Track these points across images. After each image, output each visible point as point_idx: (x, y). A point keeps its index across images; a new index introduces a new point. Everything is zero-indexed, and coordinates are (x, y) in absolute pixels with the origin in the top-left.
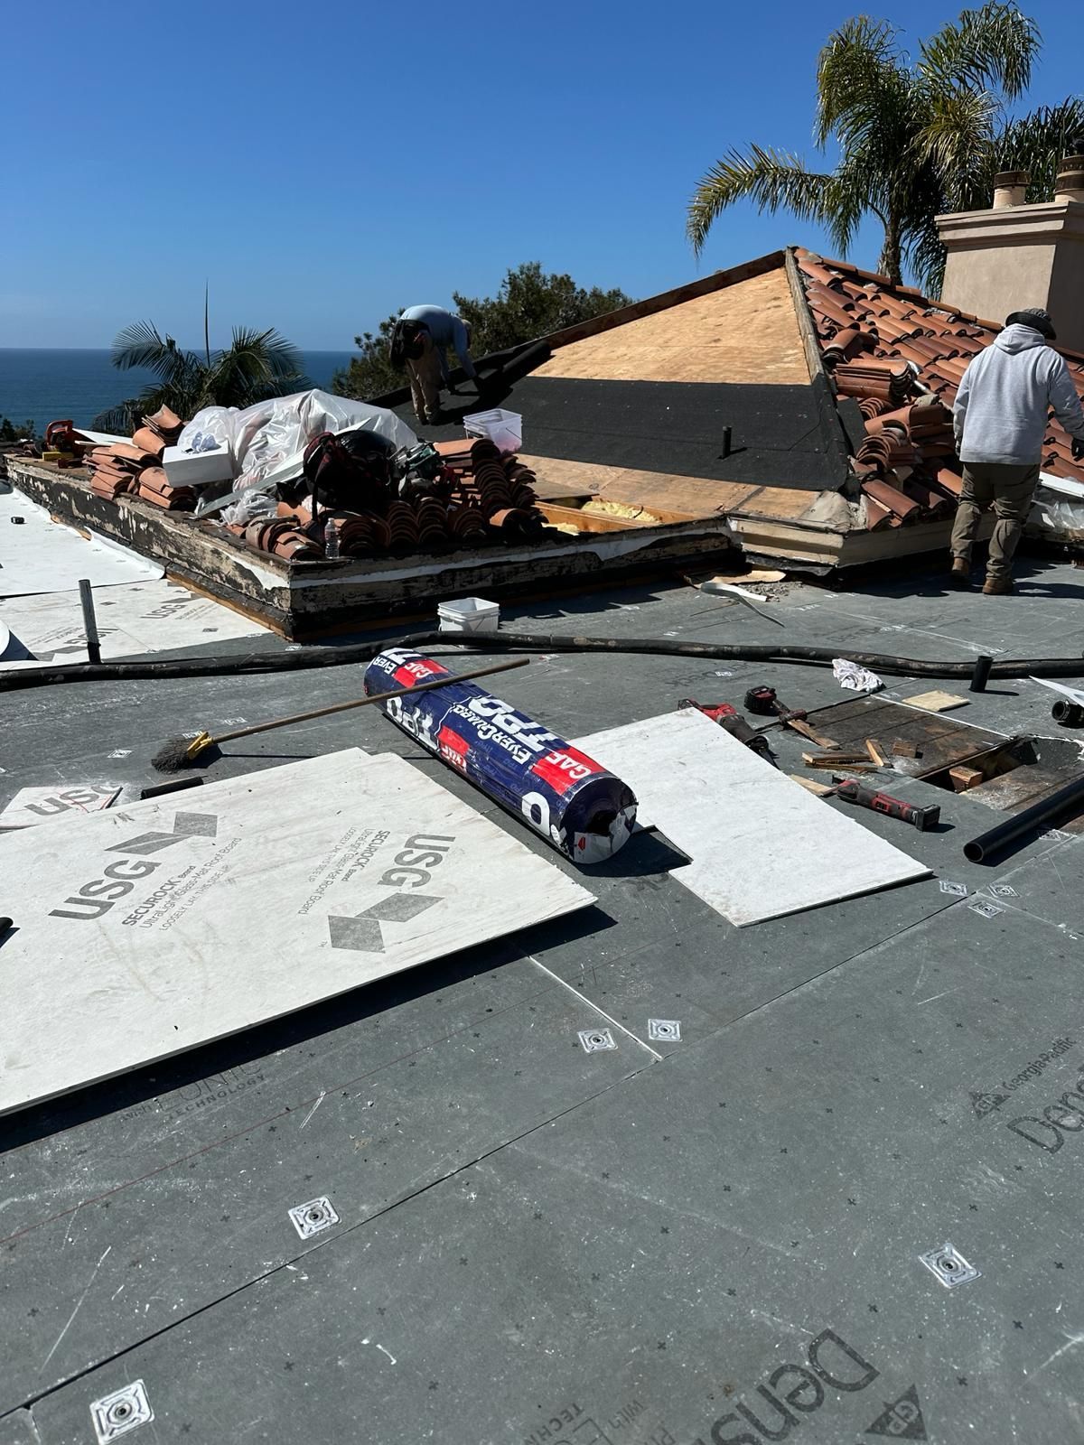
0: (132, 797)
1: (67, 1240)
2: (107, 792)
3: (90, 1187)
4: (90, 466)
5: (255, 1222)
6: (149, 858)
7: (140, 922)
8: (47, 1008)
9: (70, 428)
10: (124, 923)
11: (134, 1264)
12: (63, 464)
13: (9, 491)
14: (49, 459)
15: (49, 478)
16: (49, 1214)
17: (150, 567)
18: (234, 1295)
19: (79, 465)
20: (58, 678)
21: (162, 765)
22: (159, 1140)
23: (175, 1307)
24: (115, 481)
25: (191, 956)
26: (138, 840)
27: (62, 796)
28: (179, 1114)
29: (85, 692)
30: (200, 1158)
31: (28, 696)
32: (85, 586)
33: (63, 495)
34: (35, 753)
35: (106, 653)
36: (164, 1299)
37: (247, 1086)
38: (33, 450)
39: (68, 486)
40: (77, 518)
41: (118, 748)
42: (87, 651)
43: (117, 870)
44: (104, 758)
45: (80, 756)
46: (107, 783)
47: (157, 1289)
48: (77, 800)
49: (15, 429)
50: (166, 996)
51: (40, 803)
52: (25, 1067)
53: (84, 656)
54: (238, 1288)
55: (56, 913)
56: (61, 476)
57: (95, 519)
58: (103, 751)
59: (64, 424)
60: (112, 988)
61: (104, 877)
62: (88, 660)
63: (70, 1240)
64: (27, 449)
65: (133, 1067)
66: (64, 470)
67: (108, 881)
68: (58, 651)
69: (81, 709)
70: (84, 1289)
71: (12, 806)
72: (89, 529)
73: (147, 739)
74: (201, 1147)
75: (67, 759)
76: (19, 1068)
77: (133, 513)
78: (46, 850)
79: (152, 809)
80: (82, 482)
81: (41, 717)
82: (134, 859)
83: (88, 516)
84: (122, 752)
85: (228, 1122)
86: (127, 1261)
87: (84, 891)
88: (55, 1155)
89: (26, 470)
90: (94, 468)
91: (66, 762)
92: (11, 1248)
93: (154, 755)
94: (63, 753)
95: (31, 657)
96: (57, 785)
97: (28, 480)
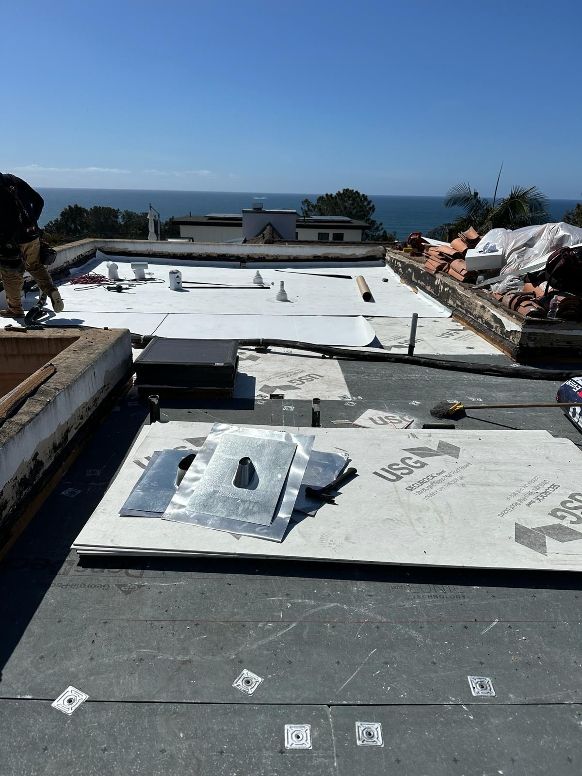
0: (418, 426)
1: (358, 635)
2: (406, 421)
3: (372, 615)
4: (426, 256)
5: (449, 672)
6: (423, 460)
7: (414, 491)
8: (366, 518)
9: (419, 237)
10: (406, 489)
11: (386, 663)
12: (413, 255)
13: (384, 266)
14: (407, 251)
15: (405, 261)
16: (352, 619)
17: (445, 311)
18: (432, 706)
19: (421, 255)
20: (392, 360)
21: (435, 414)
22: (407, 606)
23: (402, 696)
24: (437, 265)
25: (438, 518)
26: (419, 449)
27: (386, 417)
28: (419, 597)
29: (403, 368)
30: (425, 625)
31: (377, 365)
32: (415, 317)
33: (409, 270)
34: (377, 393)
35: (416, 351)
36: (398, 689)
37: (455, 598)
38: (400, 246)
39: (413, 265)
40: (413, 282)
41: (415, 400)
42: (408, 348)
43: (407, 461)
44: (408, 403)
45: (395, 400)
46: (407, 416)
47: (395, 682)
48: (392, 421)
49: (388, 235)
50: (422, 534)
51: (375, 418)
52: (353, 543)
53: (405, 351)
54: (434, 703)
55: (375, 473)
56: (410, 260)
57: (423, 283)
58: (409, 399)
59: (417, 234)
60: (397, 520)
61: (400, 463)
62: (407, 353)
63: (359, 636)
64: (397, 245)
65: (401, 564)
66: (413, 258)
67: (402, 465)
68: (394, 346)
69: (400, 377)
70: (362, 664)
71: (363, 416)
72: (418, 288)
73: (429, 399)
74: (427, 619)
75: (390, 400)
76: (350, 542)
77: (443, 282)
78: (376, 442)
79: (427, 435)
80: (421, 264)
81: (381, 377)
82: (416, 458)
83: (419, 281)
84: (416, 402)
85: (443, 613)
86: (383, 660)
87: (390, 466)
88: (358, 590)
89: (395, 256)
90: (428, 258)
91: (389, 401)
92: (333, 627)
93: (432, 407)
94: (389, 397)
95: (381, 347)
96: (384, 411)
97: (394, 261)
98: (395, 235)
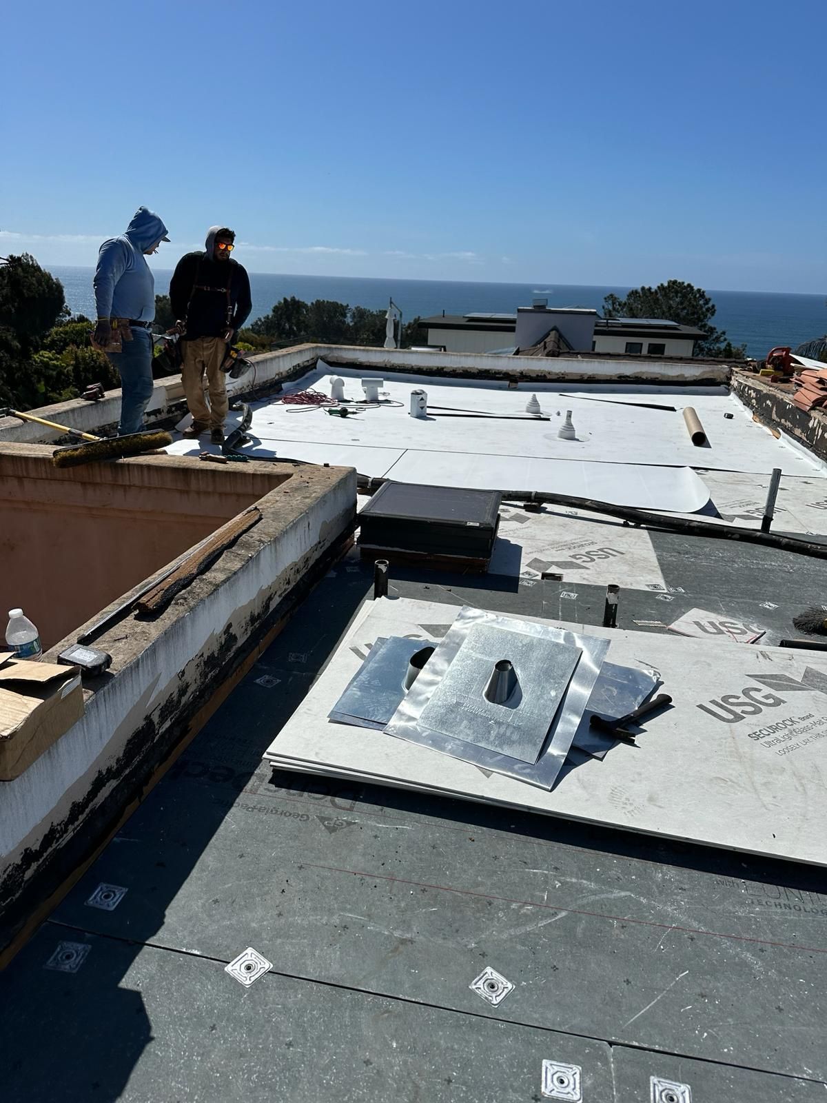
0: (772, 642)
1: (660, 946)
2: (754, 632)
3: (683, 918)
4: (796, 383)
5: (804, 1028)
6: (778, 694)
7: (762, 741)
8: (683, 772)
9: (787, 354)
10: (749, 735)
11: (703, 996)
12: (775, 380)
13: (728, 394)
14: (764, 374)
15: (761, 389)
16: (652, 919)
17: (822, 467)
18: (774, 1075)
19: (787, 381)
20: (734, 537)
21: (800, 625)
22: (740, 914)
23: (726, 1050)
24: (814, 397)
25: (797, 786)
26: (772, 677)
27: (721, 623)
28: (760, 903)
29: (752, 551)
30: (768, 947)
31: (710, 543)
32: (777, 474)
33: (768, 402)
34: (708, 585)
35: (774, 527)
36: (719, 1038)
37: (820, 913)
38: (754, 367)
39: (775, 396)
40: (774, 420)
41: (768, 601)
42: (762, 521)
43: (752, 693)
44: (757, 605)
45: (739, 598)
46: (755, 625)
47: (715, 1027)
48: (731, 630)
49: (732, 349)
50: (770, 807)
51: (704, 622)
52: (660, 807)
53: (757, 525)
54: (778, 1072)
55: (701, 707)
56: (771, 388)
57: (788, 424)
58: (757, 599)
59: (783, 350)
60: (731, 781)
61: (742, 695)
62: (760, 528)
63: (662, 947)
64: (750, 365)
65: (735, 848)
66: (775, 384)
67: (743, 699)
68: (739, 516)
69: (746, 563)
70: (664, 990)
71: (683, 618)
72: (781, 431)
73: (792, 601)
74: (771, 940)
75: (728, 597)
76: (655, 805)
77: (822, 424)
78: (703, 659)
79: (787, 657)
80: (787, 395)
81: (716, 561)
82: (767, 690)
83: (783, 421)
84: (771, 605)
85: (798, 934)
86: (698, 990)
87: (725, 699)
88: (664, 880)
89: (745, 381)
90: (800, 386)
91: (728, 599)
92: (623, 927)
93: (797, 615)
94: (727, 592)
95: (718, 516)
96: (719, 613)
97: (744, 388)
98: (744, 350)
